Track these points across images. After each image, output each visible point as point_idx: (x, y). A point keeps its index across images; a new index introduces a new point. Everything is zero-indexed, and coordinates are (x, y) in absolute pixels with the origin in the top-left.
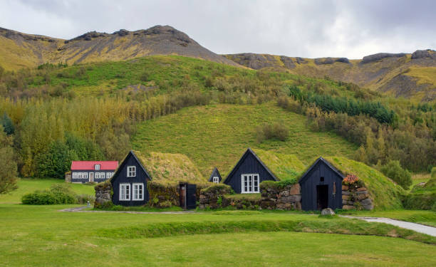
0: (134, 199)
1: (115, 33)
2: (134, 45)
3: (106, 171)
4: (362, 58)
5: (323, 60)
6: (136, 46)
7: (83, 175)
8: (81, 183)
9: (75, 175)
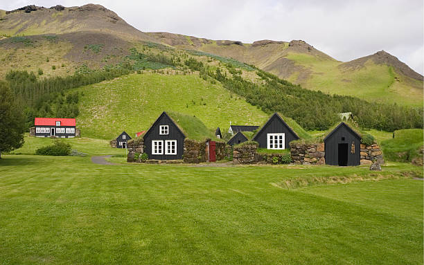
0: (167, 153)
1: (52, 8)
2: (70, 19)
3: (66, 127)
4: (252, 43)
5: (223, 42)
6: (72, 20)
7: (46, 130)
8: (44, 137)
9: (39, 130)
